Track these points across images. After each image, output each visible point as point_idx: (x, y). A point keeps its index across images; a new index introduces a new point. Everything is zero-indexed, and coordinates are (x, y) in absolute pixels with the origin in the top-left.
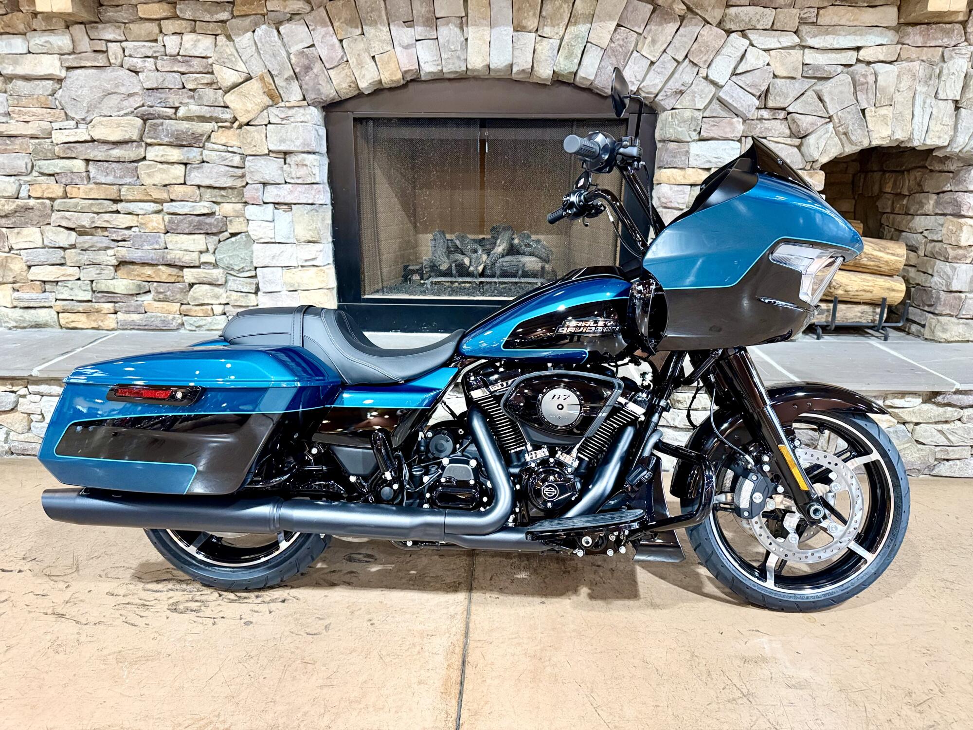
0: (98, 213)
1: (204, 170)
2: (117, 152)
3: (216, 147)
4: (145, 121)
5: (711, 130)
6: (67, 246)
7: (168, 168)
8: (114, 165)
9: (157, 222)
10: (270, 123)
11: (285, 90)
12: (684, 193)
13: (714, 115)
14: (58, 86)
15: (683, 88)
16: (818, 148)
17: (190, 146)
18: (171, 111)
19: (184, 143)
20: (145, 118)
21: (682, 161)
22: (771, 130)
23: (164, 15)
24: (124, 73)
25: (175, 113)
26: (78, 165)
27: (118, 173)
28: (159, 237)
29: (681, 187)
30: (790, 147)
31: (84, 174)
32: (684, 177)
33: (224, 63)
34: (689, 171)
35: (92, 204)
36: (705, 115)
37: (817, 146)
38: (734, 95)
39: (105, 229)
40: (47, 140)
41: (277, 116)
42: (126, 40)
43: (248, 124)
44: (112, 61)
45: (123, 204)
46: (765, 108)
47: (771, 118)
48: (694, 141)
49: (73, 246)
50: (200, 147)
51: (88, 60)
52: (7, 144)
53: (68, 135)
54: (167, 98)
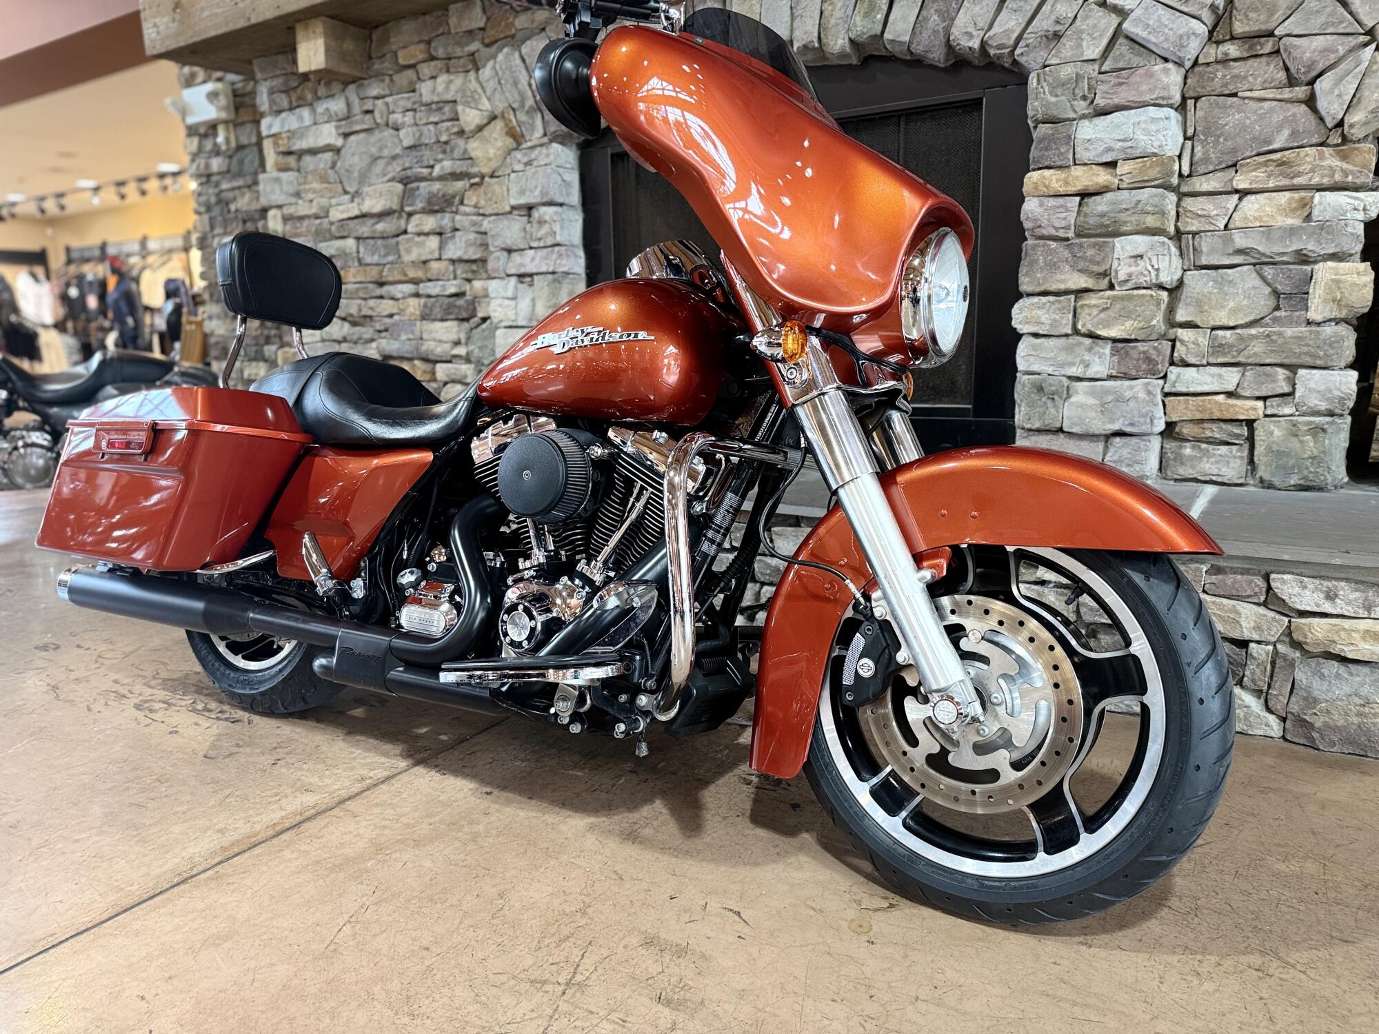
0: (365, 299)
1: (457, 239)
2: (381, 227)
3: (467, 209)
4: (405, 185)
5: (1115, 93)
6: (340, 339)
7: (424, 241)
8: (379, 242)
9: (414, 306)
10: (513, 172)
11: (528, 126)
12: (1067, 210)
13: (1120, 65)
14: (336, 157)
15: (1058, 28)
16: (1340, 96)
17: (442, 211)
18: (425, 171)
19: (436, 208)
20: (405, 181)
21: (1062, 153)
22: (1245, 78)
23: (421, 57)
24: (388, 133)
25: (431, 174)
26: (350, 243)
27: (382, 253)
28: (415, 325)
29: (1061, 201)
30: (1289, 105)
31: (355, 255)
32: (1067, 183)
33: (468, 102)
34: (1077, 171)
35: (358, 289)
36: (1104, 69)
37: (1336, 92)
38: (1151, 22)
39: (370, 317)
40: (326, 220)
41: (519, 161)
42: (391, 95)
43: (492, 176)
44: (379, 121)
45: (386, 289)
46: (1233, 38)
47: (1246, 55)
48: (1084, 117)
49: (345, 340)
50: (452, 212)
51: (357, 123)
52: (297, 228)
53: (342, 212)
54: (422, 156)
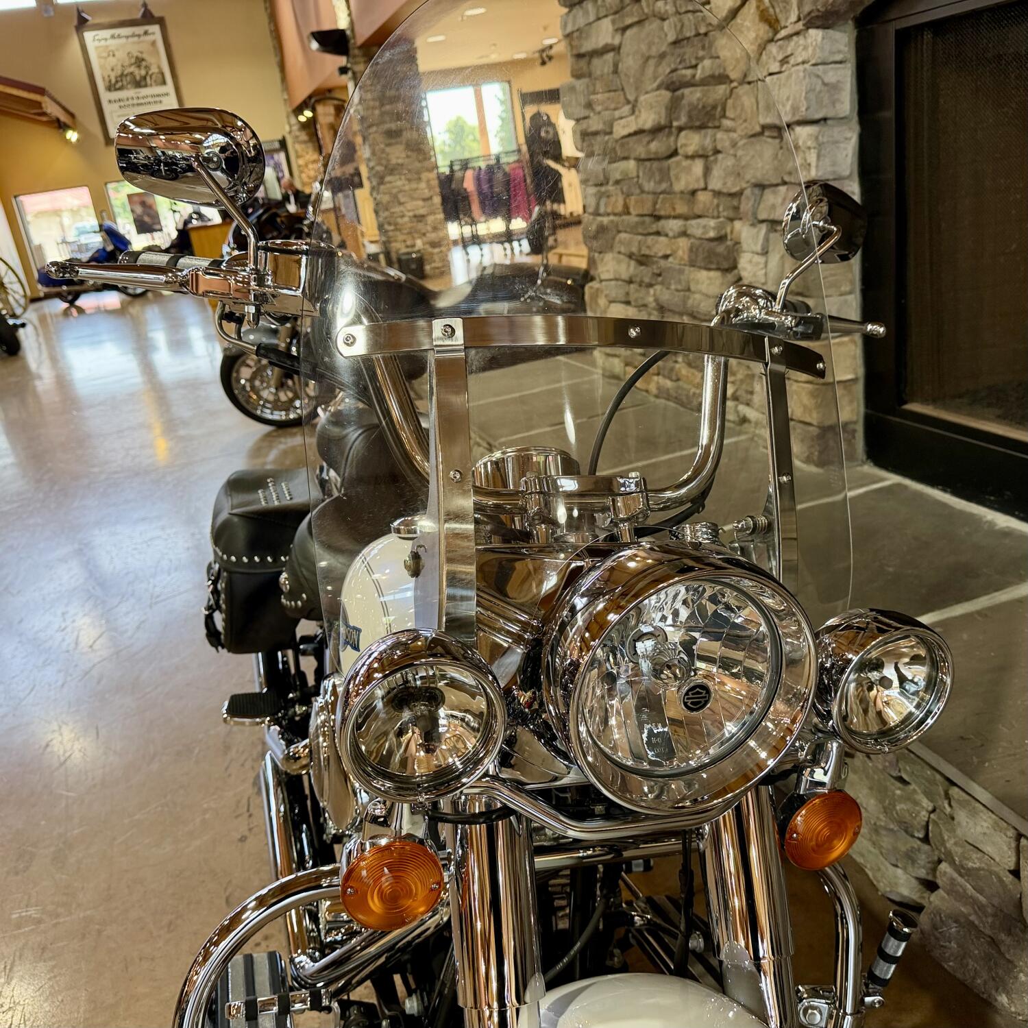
0: (644, 235)
1: (719, 164)
2: (654, 146)
3: (728, 124)
4: (672, 92)
6: (628, 279)
7: (691, 165)
9: (683, 248)
14: (616, 58)
18: (689, 72)
19: (698, 122)
20: (671, 88)
24: (655, 25)
26: (631, 165)
27: (657, 179)
28: (684, 272)
31: (636, 180)
39: (649, 257)
40: (611, 137)
41: (775, 58)
43: (743, 81)
50: (713, 128)
53: (624, 127)
54: (684, 53)
